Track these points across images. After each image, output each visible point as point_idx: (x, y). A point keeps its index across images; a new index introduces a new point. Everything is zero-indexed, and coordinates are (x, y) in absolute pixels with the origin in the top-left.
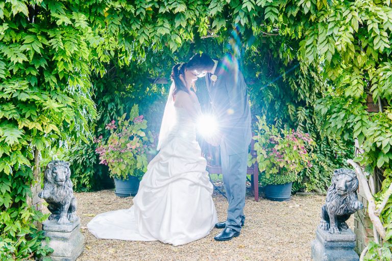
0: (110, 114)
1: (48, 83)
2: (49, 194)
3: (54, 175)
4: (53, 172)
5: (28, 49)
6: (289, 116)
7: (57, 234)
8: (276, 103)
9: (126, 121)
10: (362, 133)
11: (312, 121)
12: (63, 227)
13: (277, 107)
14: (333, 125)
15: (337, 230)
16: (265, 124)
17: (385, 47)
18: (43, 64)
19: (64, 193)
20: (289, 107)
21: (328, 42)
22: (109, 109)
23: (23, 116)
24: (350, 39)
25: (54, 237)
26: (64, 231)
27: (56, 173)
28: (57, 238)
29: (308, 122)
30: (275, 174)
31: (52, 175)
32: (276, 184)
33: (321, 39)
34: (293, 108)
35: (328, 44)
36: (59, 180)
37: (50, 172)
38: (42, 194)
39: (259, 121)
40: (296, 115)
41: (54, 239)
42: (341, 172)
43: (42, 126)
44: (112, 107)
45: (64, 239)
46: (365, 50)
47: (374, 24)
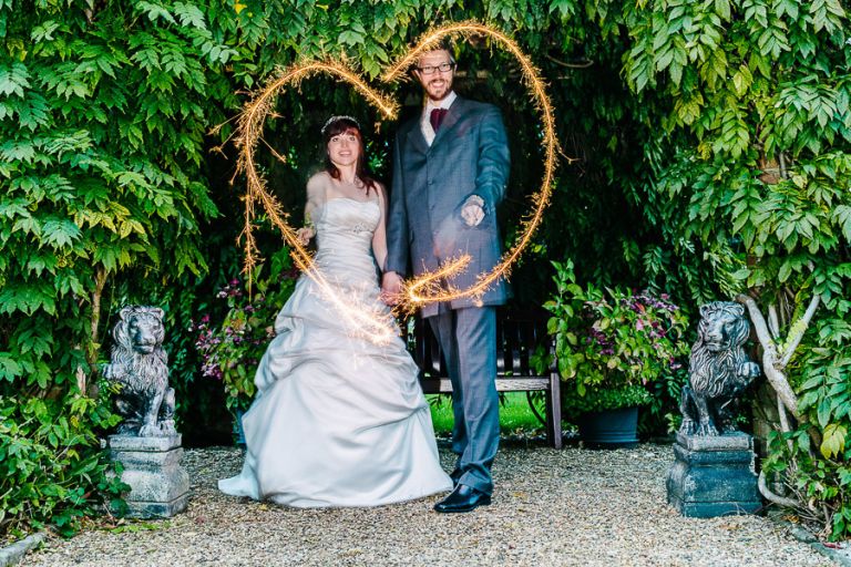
0: (226, 271)
1: (126, 139)
2: (122, 371)
3: (134, 331)
4: (131, 326)
5: (89, 70)
6: (625, 265)
7: (137, 456)
8: (596, 237)
9: (262, 281)
10: (749, 222)
11: (678, 278)
12: (151, 442)
13: (598, 246)
14: (692, 216)
15: (712, 430)
16: (572, 278)
17: (782, 49)
18: (120, 102)
19: (153, 373)
20: (625, 245)
21: (673, 46)
22: (224, 259)
23: (79, 201)
24: (713, 39)
25: (133, 462)
26: (152, 450)
27: (138, 329)
28: (138, 464)
29: (668, 279)
30: (597, 385)
31: (130, 333)
32: (600, 410)
33: (658, 41)
34: (635, 247)
35: (671, 51)
36: (143, 341)
37: (125, 326)
38: (109, 371)
39: (560, 274)
40: (640, 263)
41: (132, 466)
42: (714, 308)
43: (115, 221)
44: (231, 255)
45: (153, 467)
46: (747, 60)
47: (758, 7)
